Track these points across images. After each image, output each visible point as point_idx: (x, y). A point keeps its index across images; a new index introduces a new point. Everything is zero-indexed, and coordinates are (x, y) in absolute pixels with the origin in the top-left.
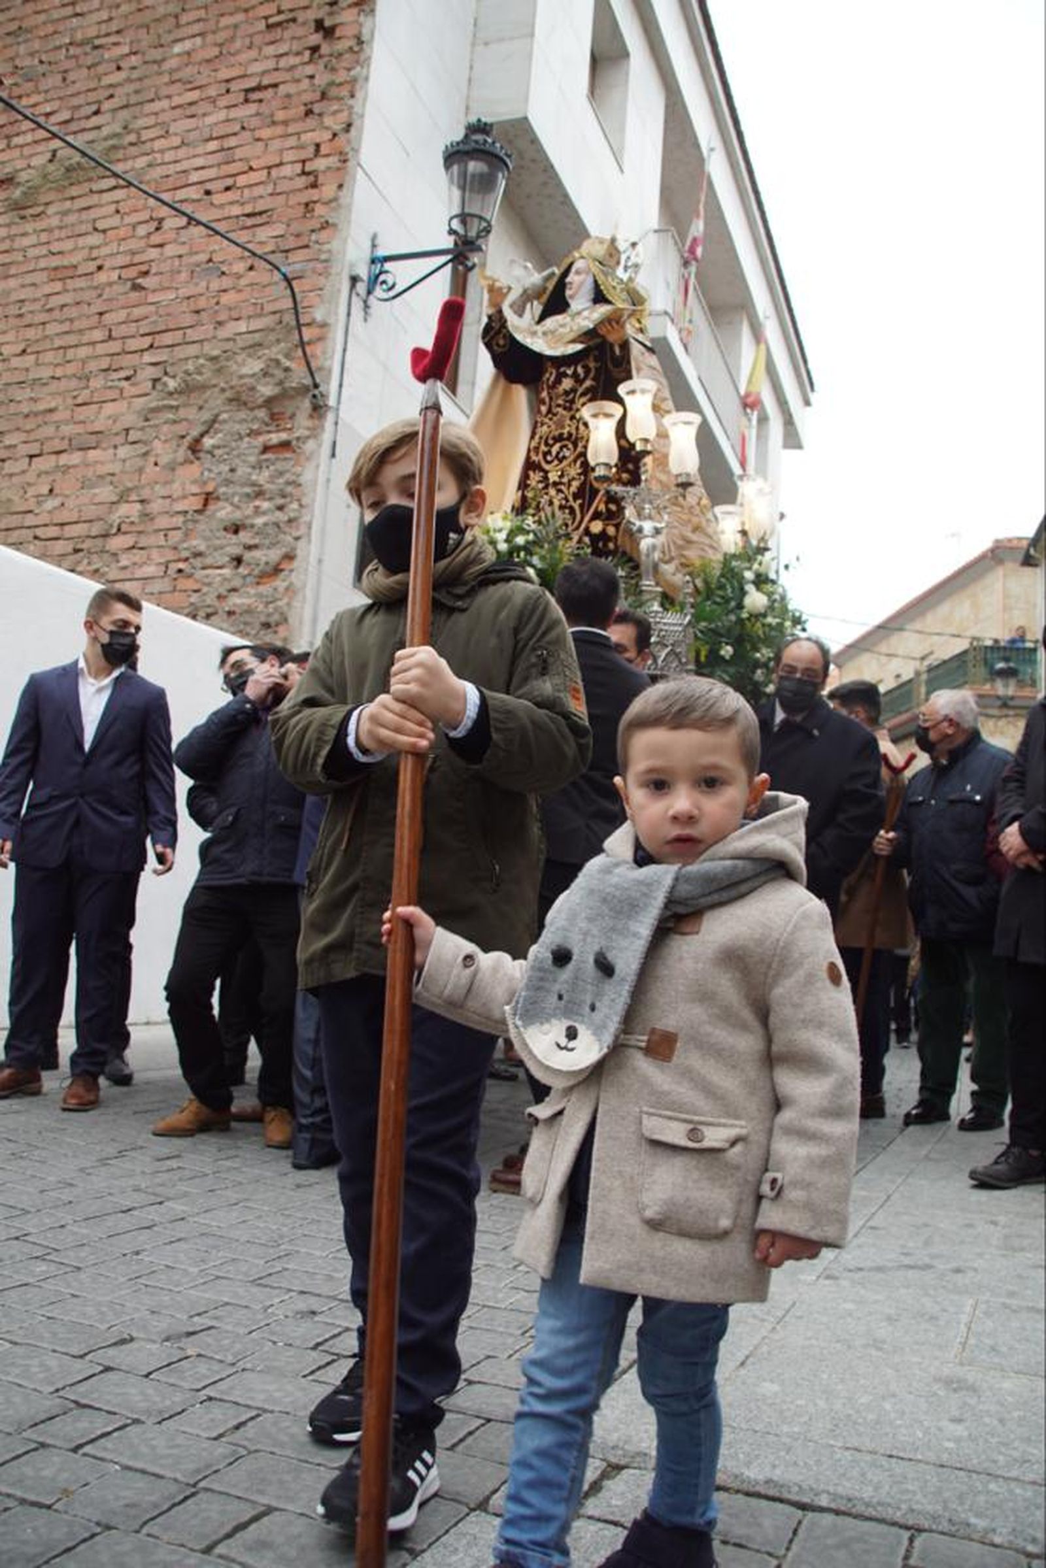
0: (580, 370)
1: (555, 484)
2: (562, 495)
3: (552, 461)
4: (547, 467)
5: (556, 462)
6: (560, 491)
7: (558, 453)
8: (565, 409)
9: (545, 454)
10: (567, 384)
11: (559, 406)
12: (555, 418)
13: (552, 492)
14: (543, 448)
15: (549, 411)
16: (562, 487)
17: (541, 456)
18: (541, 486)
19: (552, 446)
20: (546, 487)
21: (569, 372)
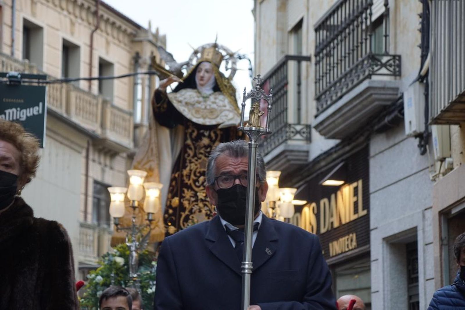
0: (213, 135)
1: (202, 200)
2: (206, 208)
3: (199, 187)
4: (196, 189)
5: (202, 188)
6: (205, 205)
7: (203, 183)
8: (205, 156)
9: (195, 181)
10: (205, 141)
11: (201, 153)
12: (200, 161)
13: (201, 205)
14: (192, 176)
15: (195, 155)
16: (207, 203)
17: (191, 181)
18: (193, 199)
19: (199, 177)
20: (196, 201)
21: (207, 134)
